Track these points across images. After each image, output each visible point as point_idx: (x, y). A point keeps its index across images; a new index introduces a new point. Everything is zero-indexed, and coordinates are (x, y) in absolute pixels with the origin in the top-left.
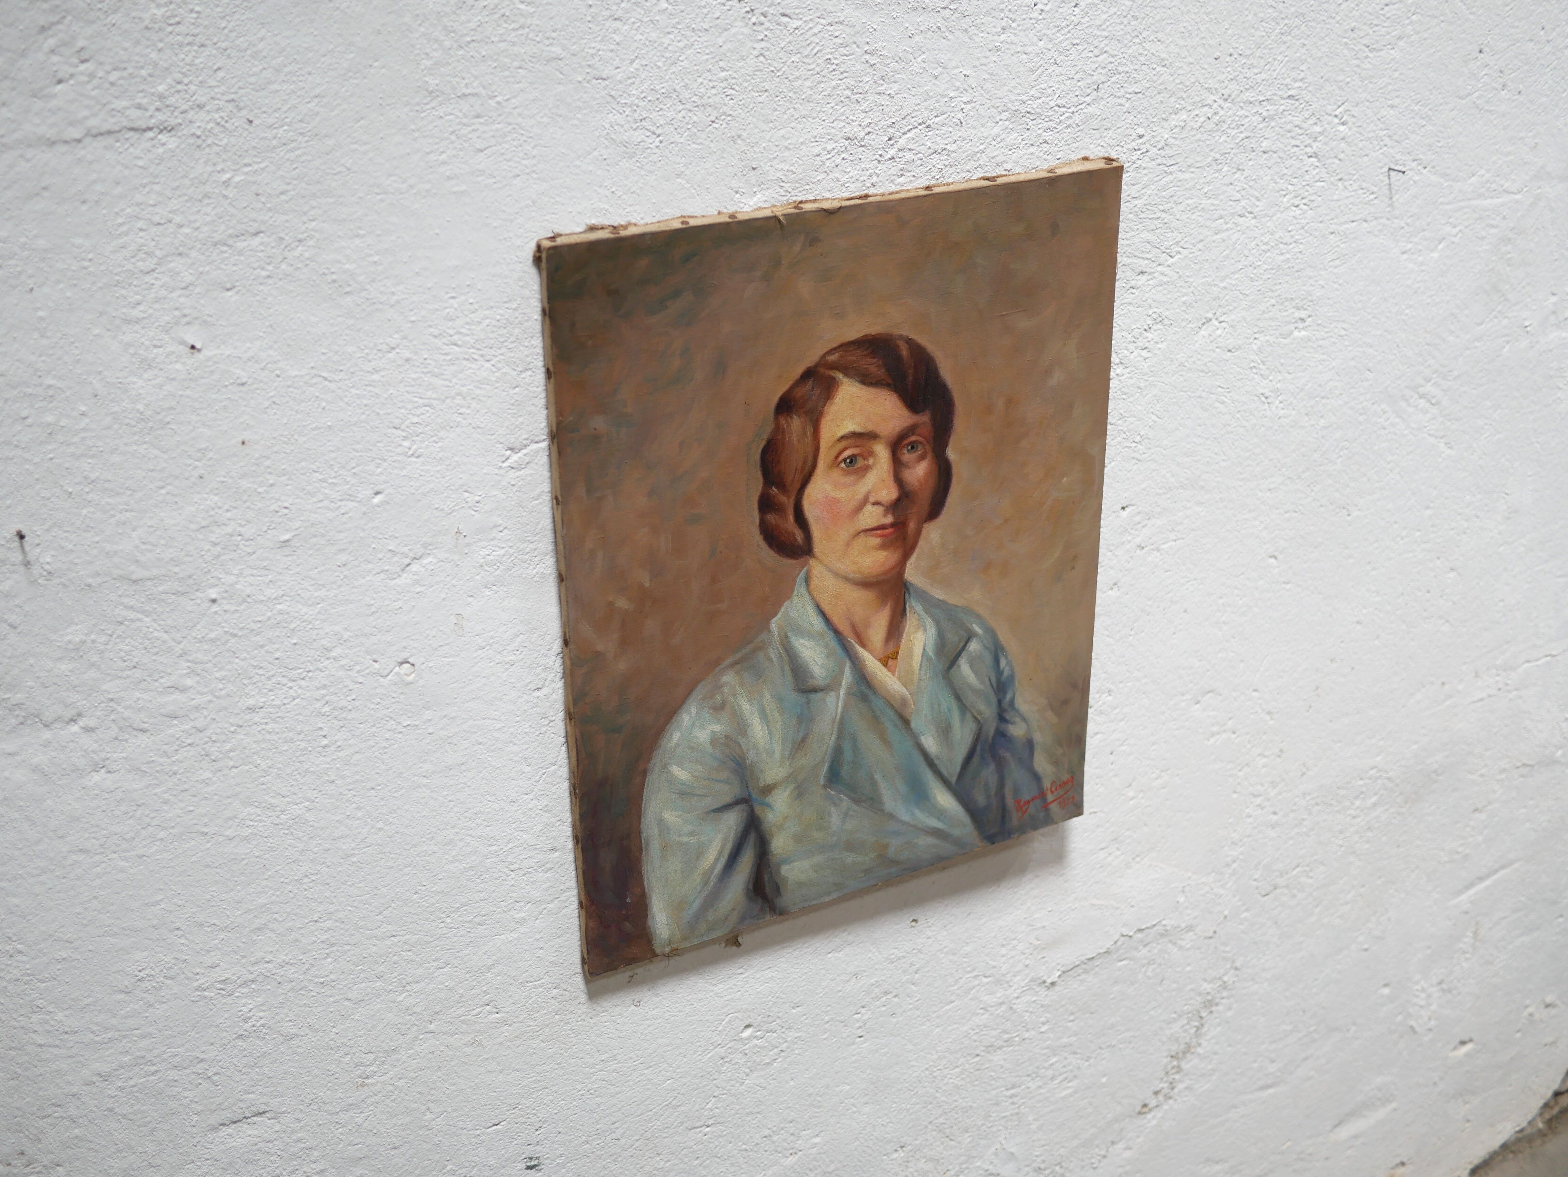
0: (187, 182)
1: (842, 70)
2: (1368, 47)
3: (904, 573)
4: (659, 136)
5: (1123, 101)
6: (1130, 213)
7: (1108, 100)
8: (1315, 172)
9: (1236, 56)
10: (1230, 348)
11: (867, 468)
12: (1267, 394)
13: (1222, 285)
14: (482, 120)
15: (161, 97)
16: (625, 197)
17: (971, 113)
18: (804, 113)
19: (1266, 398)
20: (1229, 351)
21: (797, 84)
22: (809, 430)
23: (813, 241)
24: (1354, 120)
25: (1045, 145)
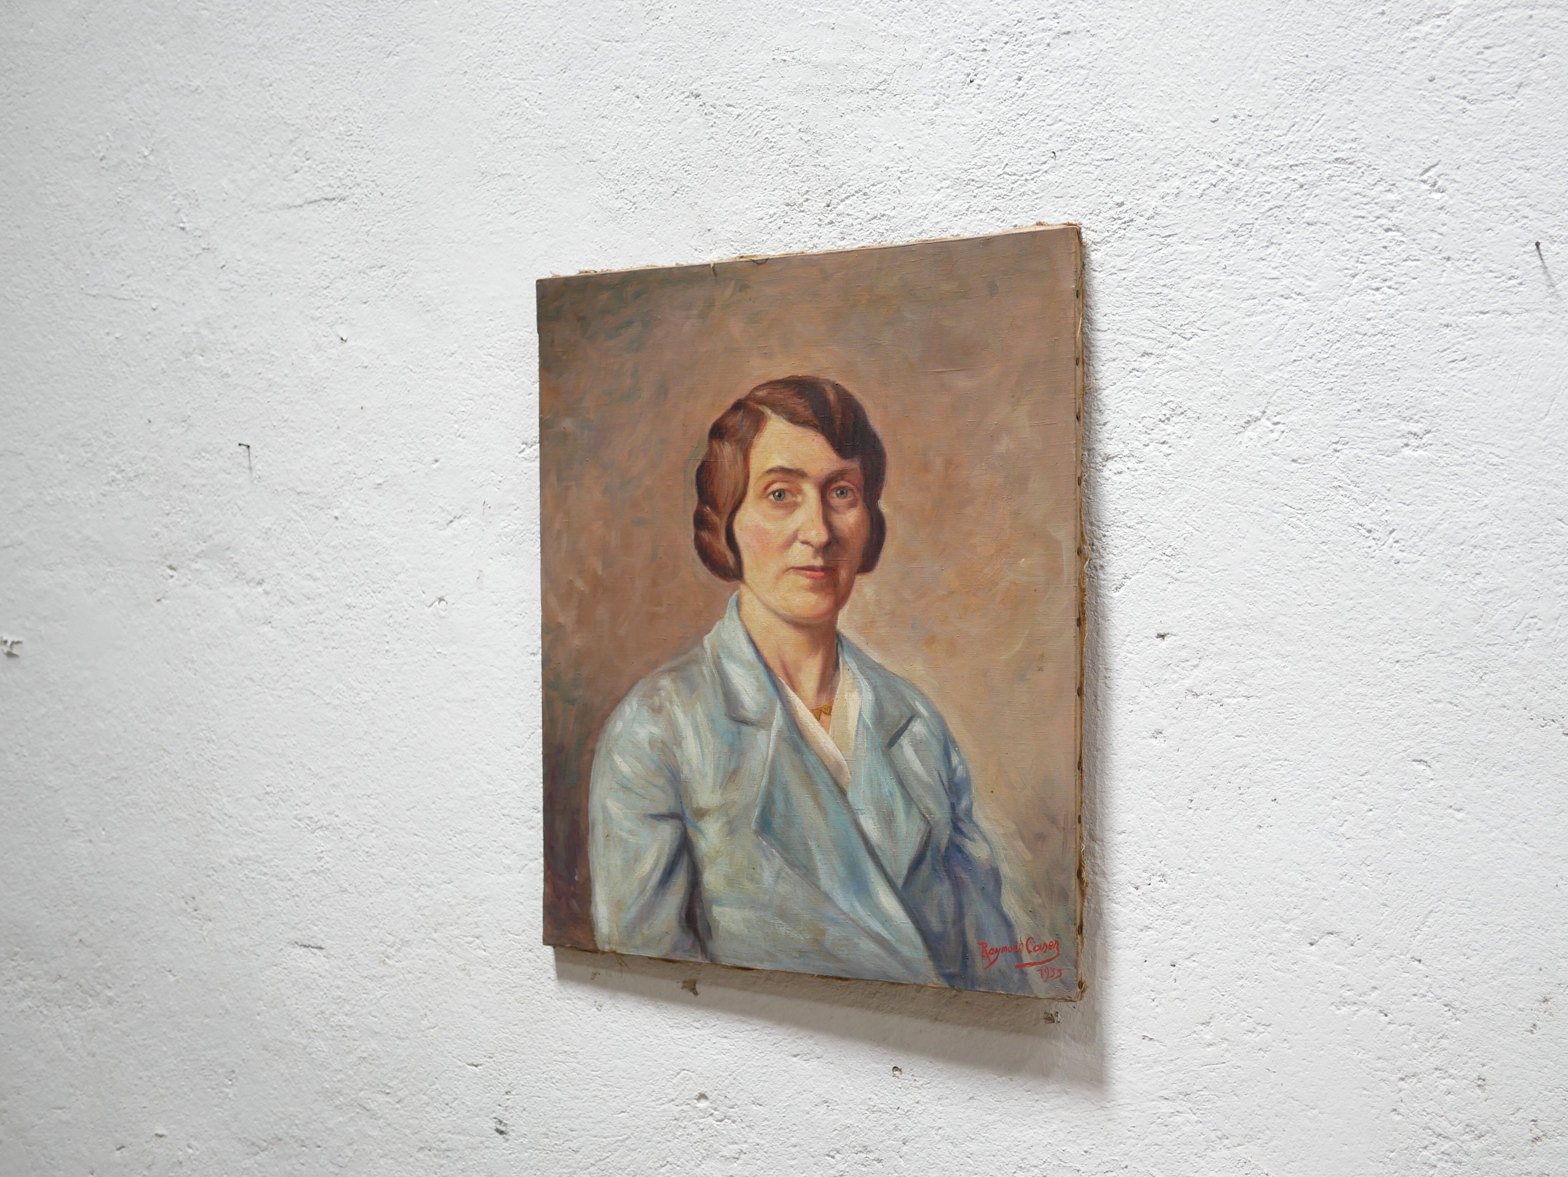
0: (349, 232)
1: (779, 146)
2: (1464, 98)
3: (836, 623)
4: (634, 204)
5: (1091, 169)
6: (1119, 286)
7: (1071, 167)
8: (1398, 249)
9: (1242, 118)
10: (1295, 458)
11: (795, 505)
12: (1369, 526)
13: (1268, 378)
14: (513, 192)
15: (341, 179)
16: (609, 251)
17: (909, 182)
18: (748, 183)
19: (1369, 531)
20: (1294, 461)
21: (741, 160)
22: (740, 458)
23: (743, 287)
24: (1455, 185)
25: (997, 212)
